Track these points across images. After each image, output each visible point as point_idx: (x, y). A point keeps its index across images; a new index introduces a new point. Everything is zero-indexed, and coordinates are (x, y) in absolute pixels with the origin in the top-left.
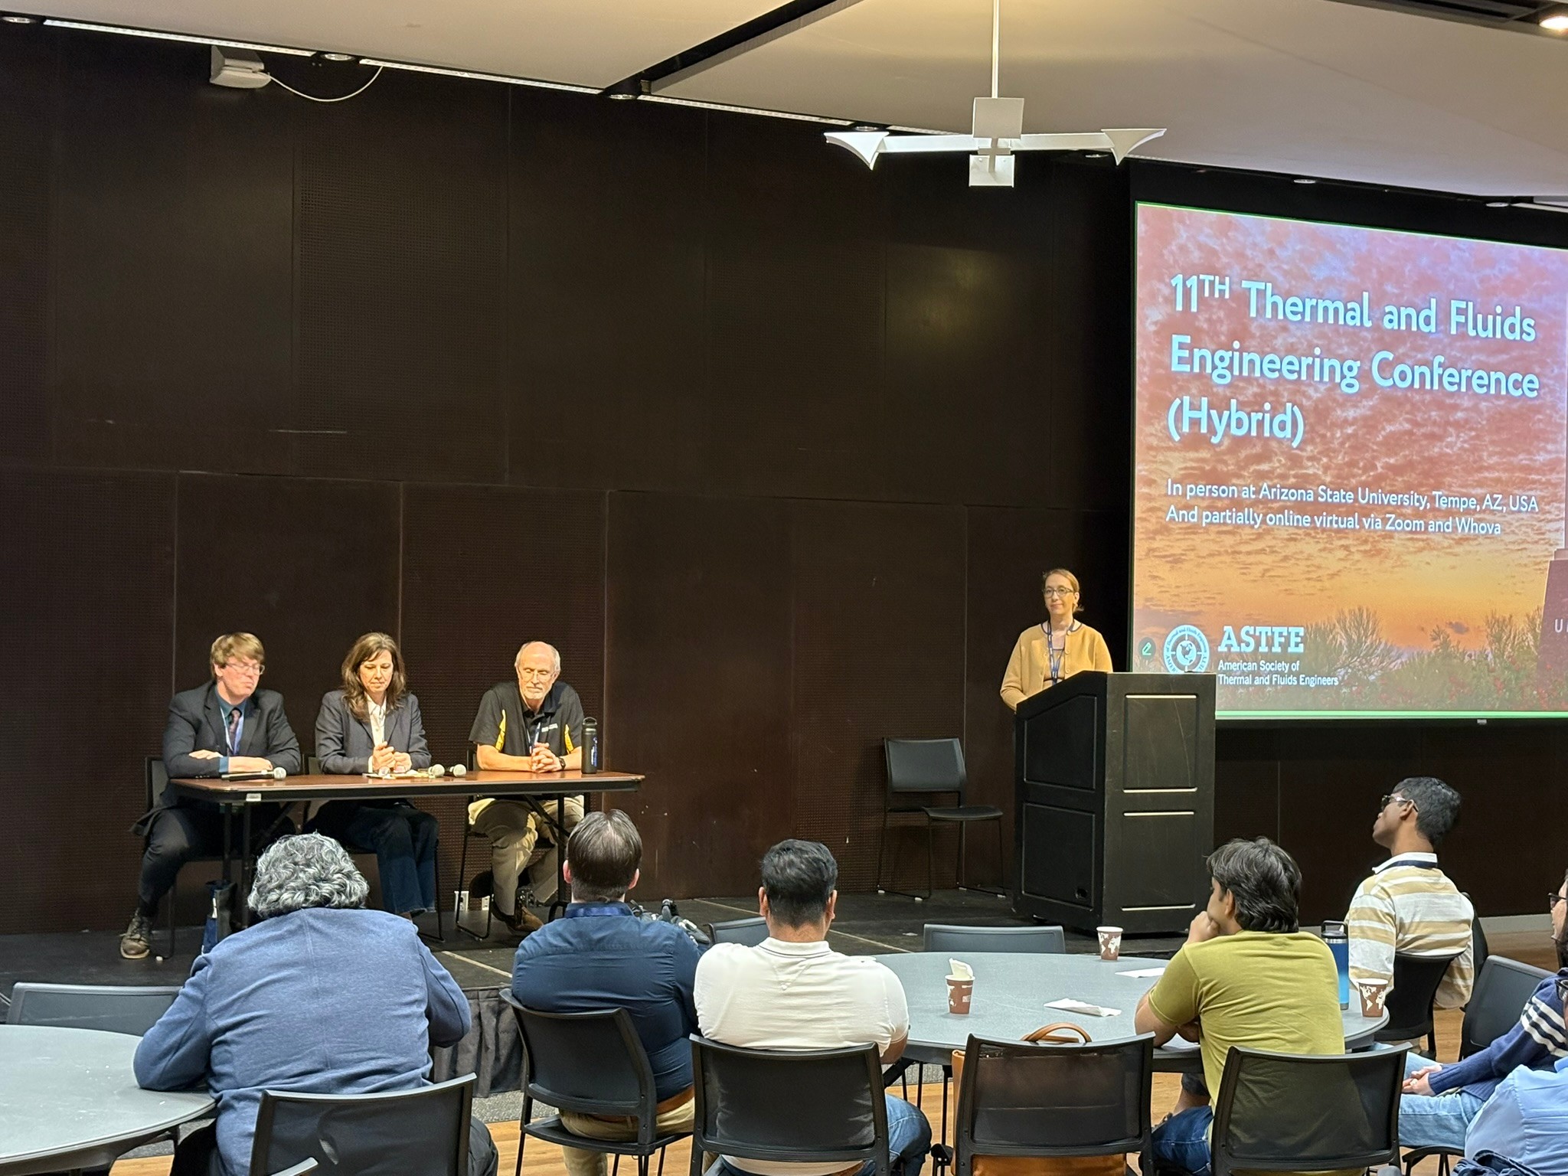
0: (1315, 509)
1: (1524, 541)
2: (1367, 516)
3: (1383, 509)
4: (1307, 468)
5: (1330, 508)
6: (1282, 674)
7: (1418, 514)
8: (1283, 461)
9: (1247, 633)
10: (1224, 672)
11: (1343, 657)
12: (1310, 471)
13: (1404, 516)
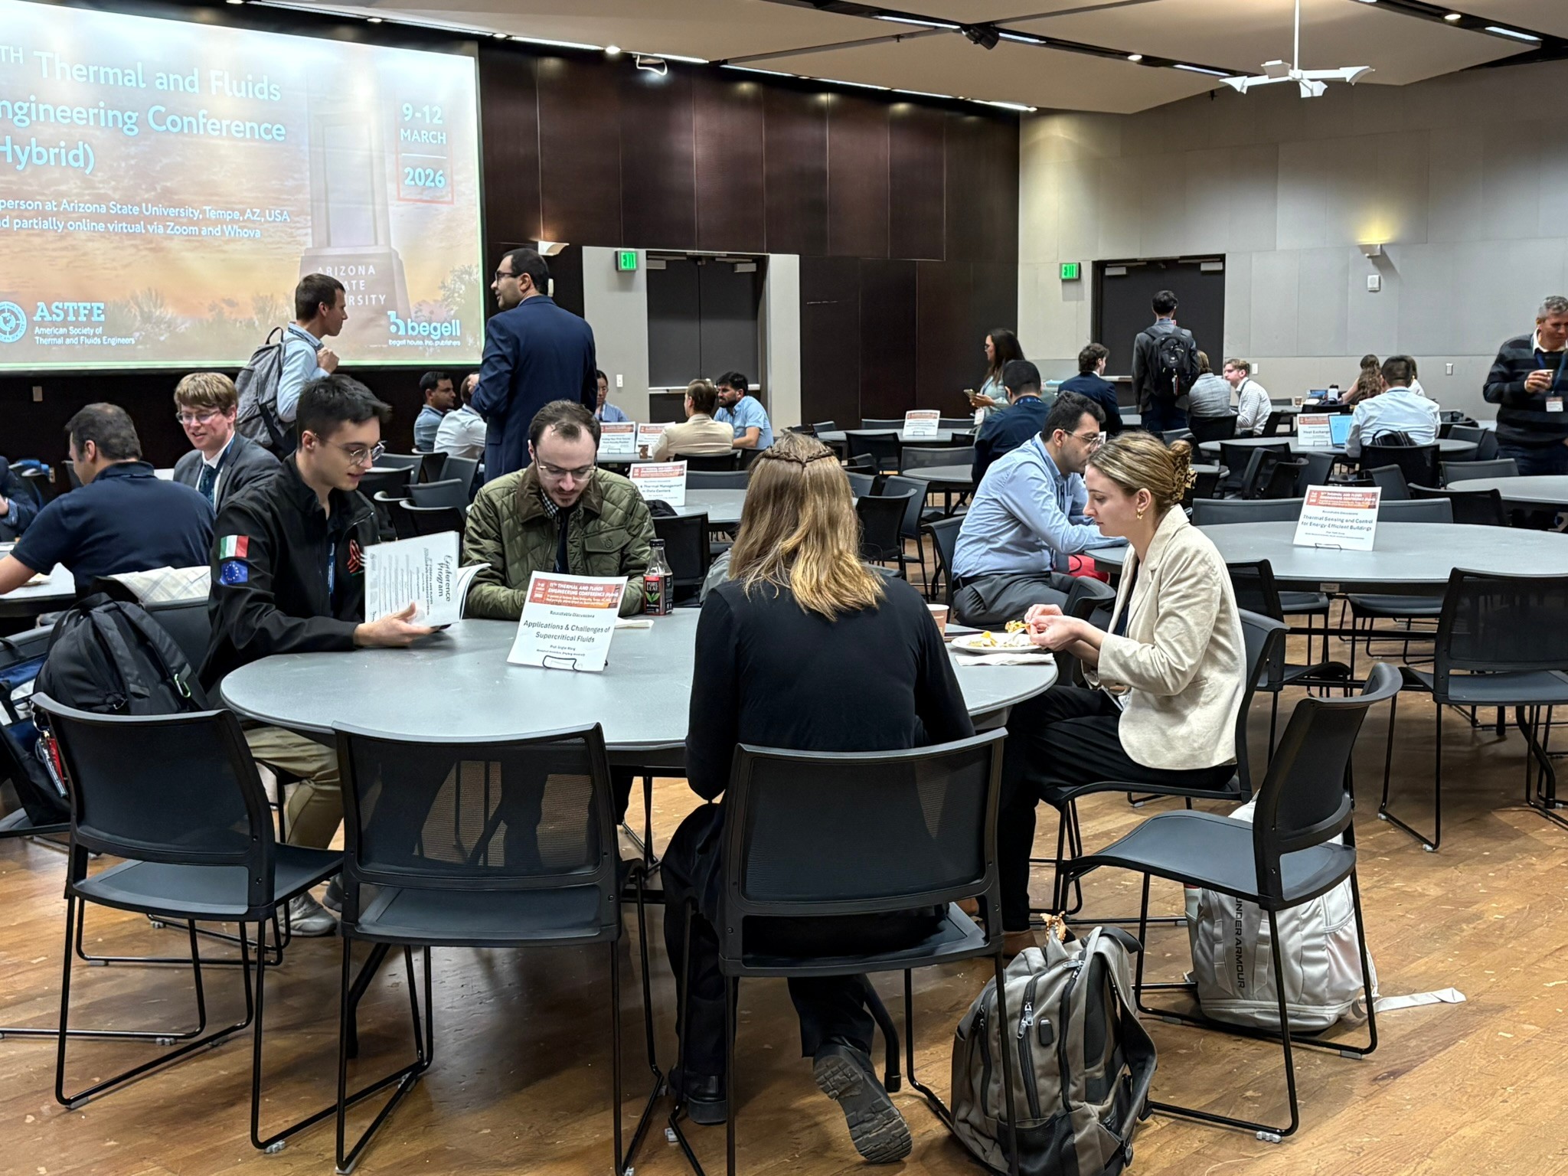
0: (109, 218)
1: (279, 243)
2: (151, 224)
3: (163, 219)
4: (99, 188)
5: (121, 218)
6: (88, 336)
7: (191, 222)
8: (79, 183)
9: (57, 307)
10: (40, 335)
11: (137, 324)
12: (102, 191)
13: (182, 225)
